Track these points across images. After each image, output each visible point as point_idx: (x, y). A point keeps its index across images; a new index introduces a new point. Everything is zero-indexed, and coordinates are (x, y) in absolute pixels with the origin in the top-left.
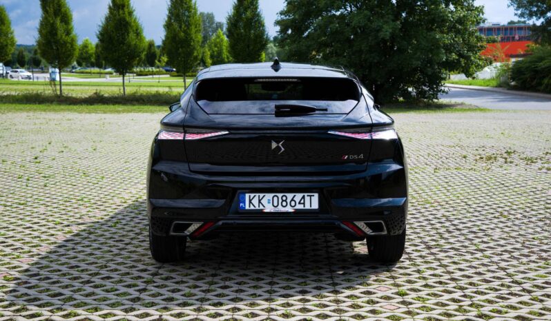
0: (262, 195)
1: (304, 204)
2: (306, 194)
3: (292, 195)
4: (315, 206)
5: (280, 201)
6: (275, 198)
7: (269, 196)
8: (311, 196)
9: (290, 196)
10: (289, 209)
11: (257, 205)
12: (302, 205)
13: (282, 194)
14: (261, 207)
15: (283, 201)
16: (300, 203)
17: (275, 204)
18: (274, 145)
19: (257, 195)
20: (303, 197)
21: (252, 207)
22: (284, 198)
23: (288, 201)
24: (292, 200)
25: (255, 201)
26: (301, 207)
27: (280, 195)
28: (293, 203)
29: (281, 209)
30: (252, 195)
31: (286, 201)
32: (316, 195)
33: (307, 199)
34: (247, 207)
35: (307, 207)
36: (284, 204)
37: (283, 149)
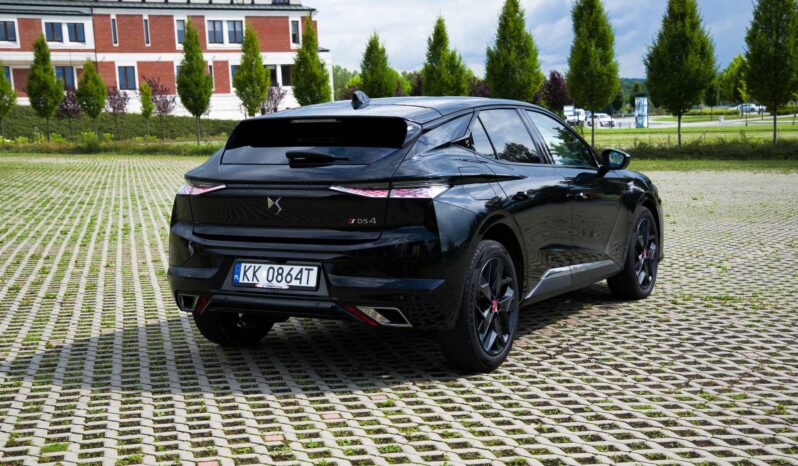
0: (257, 266)
1: (300, 279)
2: (304, 268)
3: (289, 267)
4: (313, 283)
5: (276, 274)
6: (271, 271)
7: (264, 268)
8: (309, 270)
9: (287, 268)
10: (284, 285)
11: (251, 279)
12: (298, 281)
13: (279, 266)
14: (255, 281)
15: (279, 274)
16: (296, 278)
17: (270, 279)
18: (270, 202)
19: (253, 265)
20: (301, 271)
21: (246, 281)
22: (280, 271)
23: (284, 275)
24: (289, 274)
25: (250, 274)
26: (295, 283)
27: (276, 267)
28: (289, 278)
29: (275, 284)
30: (248, 265)
31: (281, 275)
32: (315, 269)
33: (305, 273)
34: (241, 281)
35: (304, 284)
36: (279, 278)
37: (280, 209)
